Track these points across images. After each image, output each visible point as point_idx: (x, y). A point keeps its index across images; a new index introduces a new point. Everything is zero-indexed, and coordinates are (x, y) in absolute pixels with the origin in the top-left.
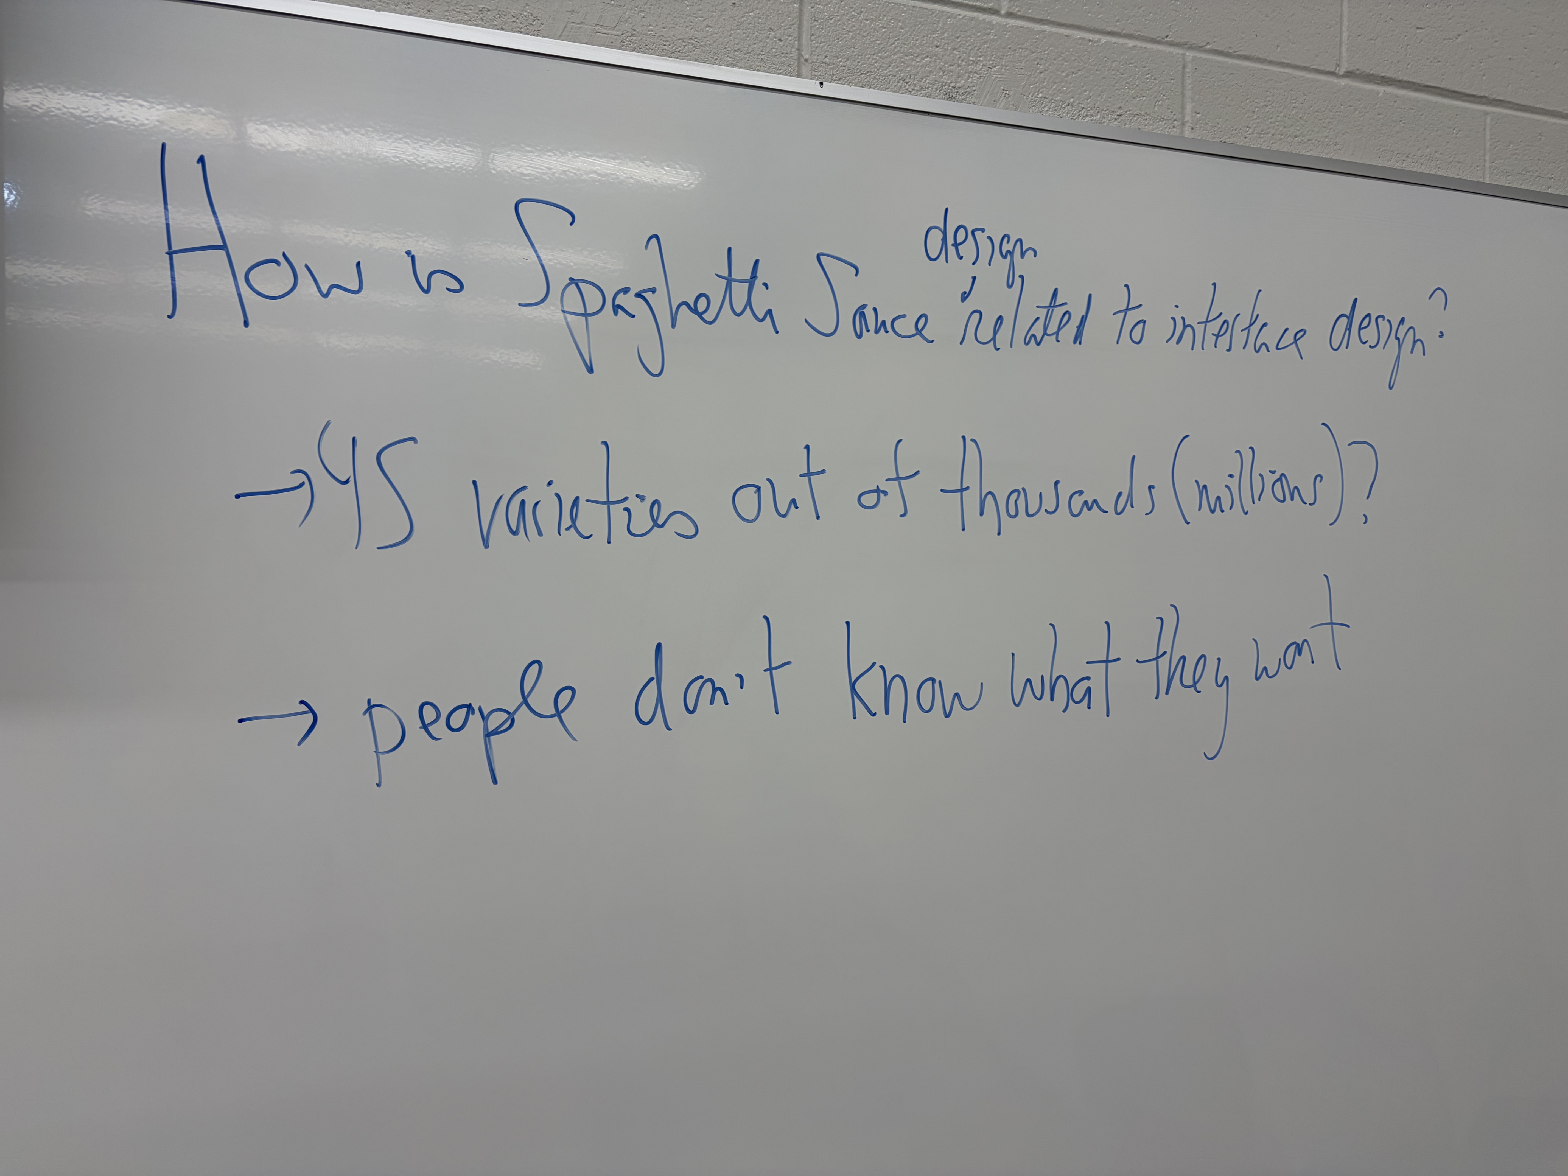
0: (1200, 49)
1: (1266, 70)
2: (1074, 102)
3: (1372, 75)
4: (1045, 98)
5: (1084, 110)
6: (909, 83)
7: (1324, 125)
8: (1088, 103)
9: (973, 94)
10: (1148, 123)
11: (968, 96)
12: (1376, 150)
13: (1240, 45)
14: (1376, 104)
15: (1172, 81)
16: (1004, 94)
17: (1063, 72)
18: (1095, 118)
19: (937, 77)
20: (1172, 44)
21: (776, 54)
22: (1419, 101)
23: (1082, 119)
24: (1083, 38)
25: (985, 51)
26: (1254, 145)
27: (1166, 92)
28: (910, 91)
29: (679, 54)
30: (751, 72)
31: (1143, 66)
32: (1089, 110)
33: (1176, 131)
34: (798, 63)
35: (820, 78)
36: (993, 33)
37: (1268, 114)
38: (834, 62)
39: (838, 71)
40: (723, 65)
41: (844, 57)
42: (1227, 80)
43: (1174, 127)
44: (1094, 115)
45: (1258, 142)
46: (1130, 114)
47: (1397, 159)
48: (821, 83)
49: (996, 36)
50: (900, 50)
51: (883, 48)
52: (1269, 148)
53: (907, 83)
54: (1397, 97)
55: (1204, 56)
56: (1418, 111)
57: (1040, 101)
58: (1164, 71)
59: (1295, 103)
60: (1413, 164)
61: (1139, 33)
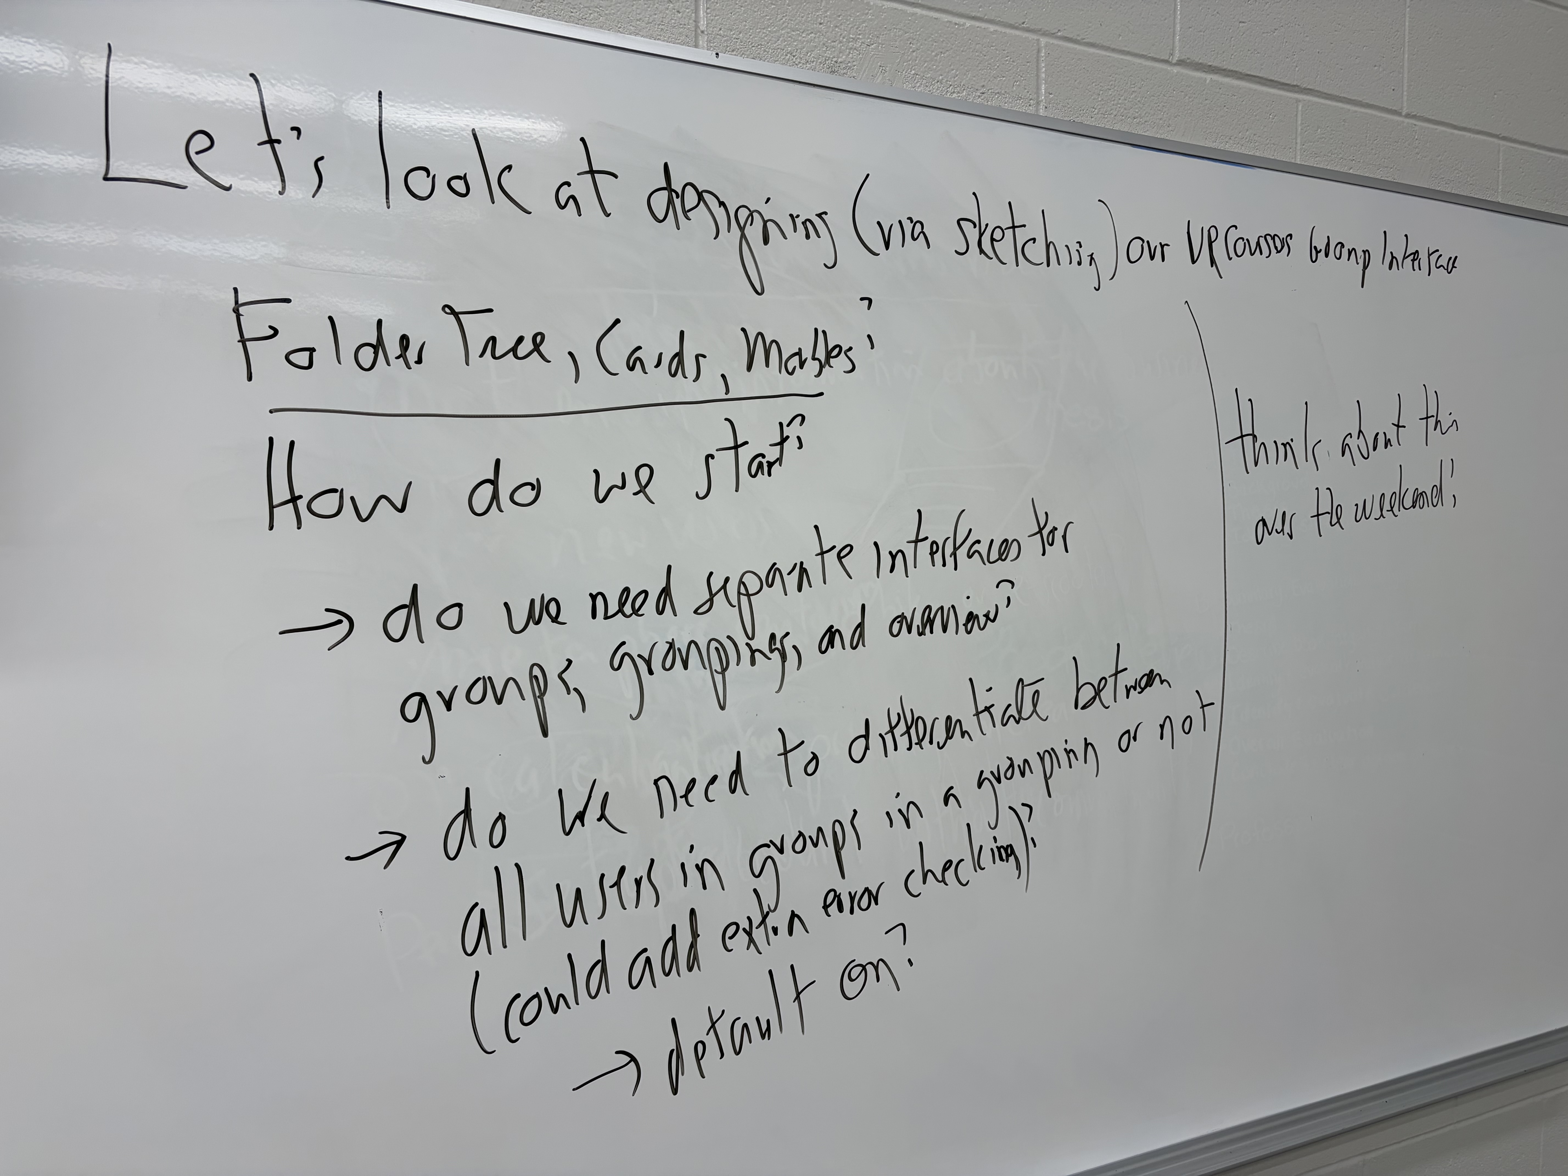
0: (1052, 35)
1: (1109, 56)
2: (942, 79)
3: (1201, 64)
4: (917, 74)
5: (951, 87)
6: (796, 57)
7: (1159, 108)
8: (955, 81)
9: (853, 69)
10: (1008, 101)
11: (849, 71)
12: (1204, 132)
13: (1086, 33)
14: (1204, 90)
15: (1028, 64)
16: (881, 69)
17: (933, 52)
18: (961, 95)
19: (821, 52)
20: (1028, 30)
21: (675, 25)
22: (1240, 88)
23: (950, 95)
24: (950, 22)
25: (864, 29)
26: (1099, 124)
27: (1023, 74)
28: (796, 64)
29: (586, 21)
30: (652, 41)
31: (1003, 49)
32: (956, 88)
33: (1031, 110)
34: (695, 34)
35: (715, 49)
36: (871, 13)
37: (1111, 97)
38: (728, 35)
39: (731, 43)
40: (627, 33)
41: (737, 30)
42: (1075, 65)
43: (1030, 105)
44: (961, 92)
45: (1102, 122)
46: (991, 92)
47: (1221, 140)
48: (717, 54)
49: (873, 16)
50: (787, 26)
51: (772, 23)
52: (1111, 128)
53: (794, 56)
54: (1222, 84)
55: (1056, 42)
56: (1240, 98)
57: (913, 77)
58: (1021, 54)
59: (1134, 87)
60: (1235, 145)
61: (1000, 19)
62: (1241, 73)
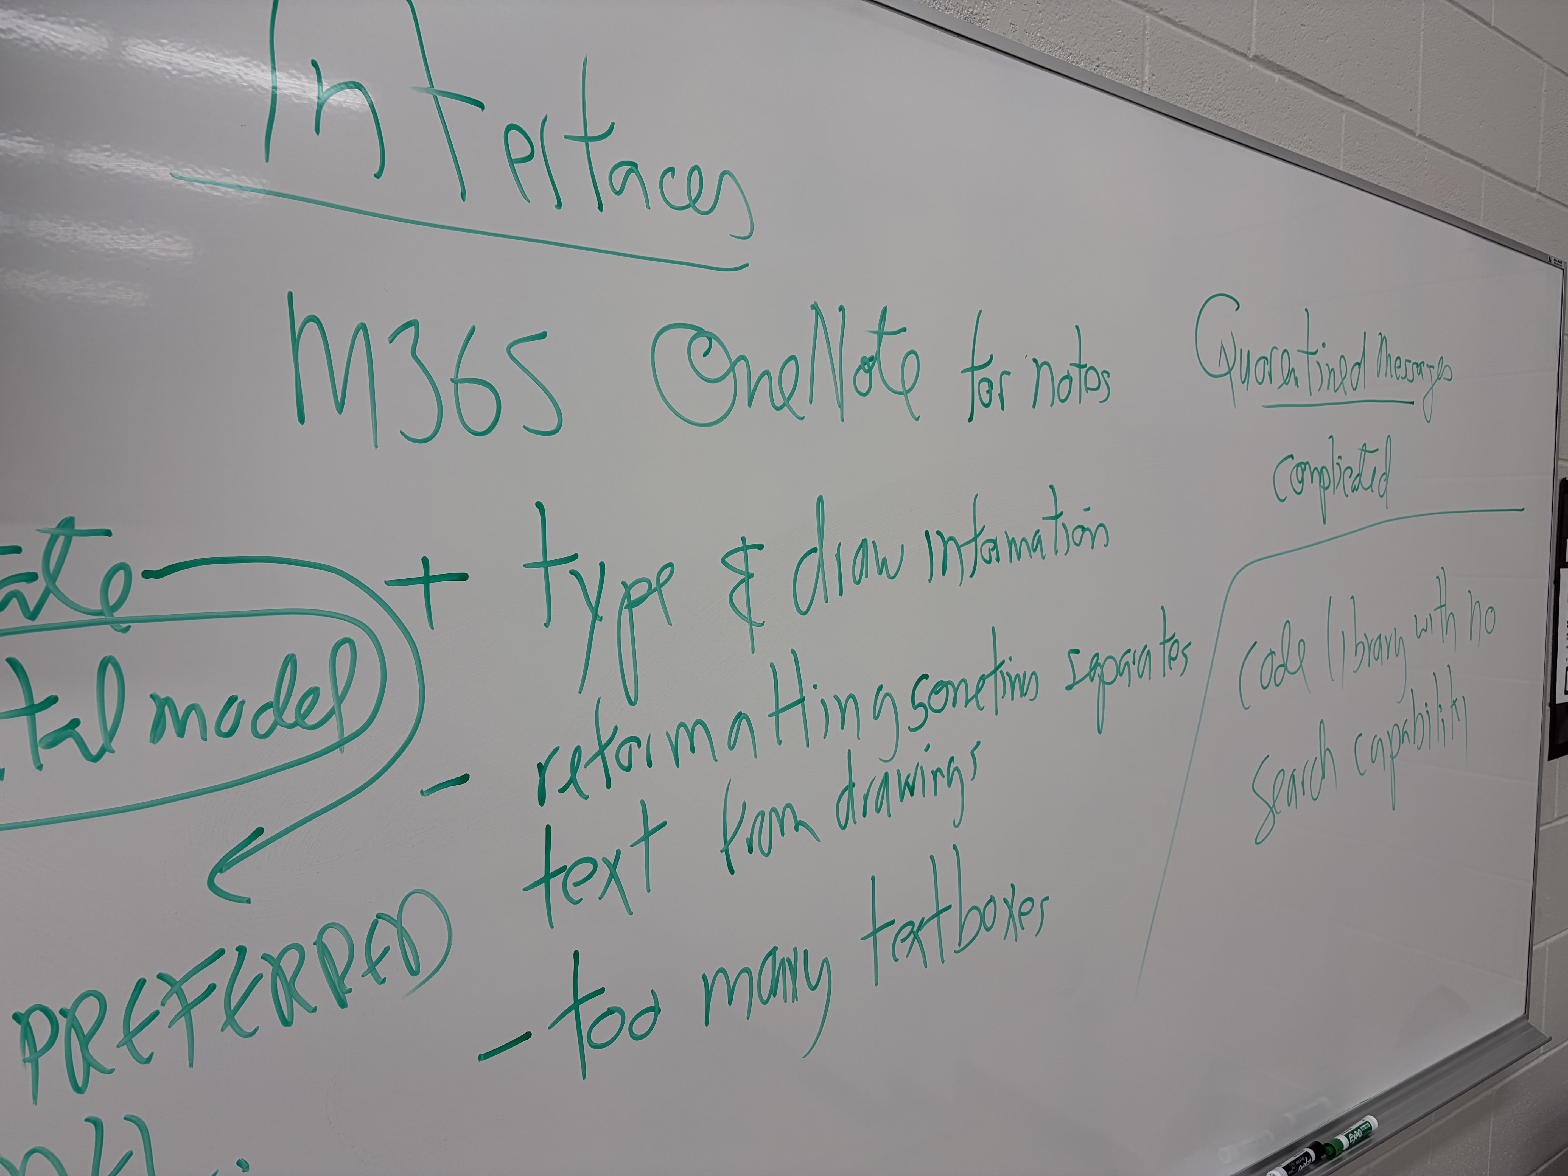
0: (1156, 13)
1: (1201, 43)
2: (1064, 46)
3: (1271, 62)
4: (1042, 38)
5: (1071, 55)
7: (1239, 102)
8: (1074, 50)
9: (987, 23)
10: (1118, 78)
11: (983, 24)
12: (1273, 132)
13: (1183, 16)
14: (1273, 89)
15: (1136, 40)
16: (1011, 27)
17: (1057, 15)
18: (1079, 66)
20: (1136, 4)
22: (1301, 92)
27: (1132, 50)
28: (936, 9)
31: (1116, 21)
32: (1075, 57)
42: (1174, 48)
46: (1105, 66)
54: (1287, 86)
55: (1158, 21)
56: (1300, 101)
57: (1039, 41)
58: (1130, 29)
62: (1301, 76)
